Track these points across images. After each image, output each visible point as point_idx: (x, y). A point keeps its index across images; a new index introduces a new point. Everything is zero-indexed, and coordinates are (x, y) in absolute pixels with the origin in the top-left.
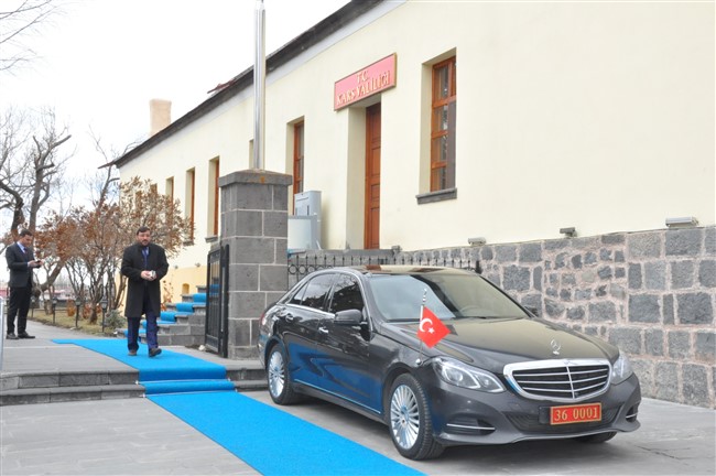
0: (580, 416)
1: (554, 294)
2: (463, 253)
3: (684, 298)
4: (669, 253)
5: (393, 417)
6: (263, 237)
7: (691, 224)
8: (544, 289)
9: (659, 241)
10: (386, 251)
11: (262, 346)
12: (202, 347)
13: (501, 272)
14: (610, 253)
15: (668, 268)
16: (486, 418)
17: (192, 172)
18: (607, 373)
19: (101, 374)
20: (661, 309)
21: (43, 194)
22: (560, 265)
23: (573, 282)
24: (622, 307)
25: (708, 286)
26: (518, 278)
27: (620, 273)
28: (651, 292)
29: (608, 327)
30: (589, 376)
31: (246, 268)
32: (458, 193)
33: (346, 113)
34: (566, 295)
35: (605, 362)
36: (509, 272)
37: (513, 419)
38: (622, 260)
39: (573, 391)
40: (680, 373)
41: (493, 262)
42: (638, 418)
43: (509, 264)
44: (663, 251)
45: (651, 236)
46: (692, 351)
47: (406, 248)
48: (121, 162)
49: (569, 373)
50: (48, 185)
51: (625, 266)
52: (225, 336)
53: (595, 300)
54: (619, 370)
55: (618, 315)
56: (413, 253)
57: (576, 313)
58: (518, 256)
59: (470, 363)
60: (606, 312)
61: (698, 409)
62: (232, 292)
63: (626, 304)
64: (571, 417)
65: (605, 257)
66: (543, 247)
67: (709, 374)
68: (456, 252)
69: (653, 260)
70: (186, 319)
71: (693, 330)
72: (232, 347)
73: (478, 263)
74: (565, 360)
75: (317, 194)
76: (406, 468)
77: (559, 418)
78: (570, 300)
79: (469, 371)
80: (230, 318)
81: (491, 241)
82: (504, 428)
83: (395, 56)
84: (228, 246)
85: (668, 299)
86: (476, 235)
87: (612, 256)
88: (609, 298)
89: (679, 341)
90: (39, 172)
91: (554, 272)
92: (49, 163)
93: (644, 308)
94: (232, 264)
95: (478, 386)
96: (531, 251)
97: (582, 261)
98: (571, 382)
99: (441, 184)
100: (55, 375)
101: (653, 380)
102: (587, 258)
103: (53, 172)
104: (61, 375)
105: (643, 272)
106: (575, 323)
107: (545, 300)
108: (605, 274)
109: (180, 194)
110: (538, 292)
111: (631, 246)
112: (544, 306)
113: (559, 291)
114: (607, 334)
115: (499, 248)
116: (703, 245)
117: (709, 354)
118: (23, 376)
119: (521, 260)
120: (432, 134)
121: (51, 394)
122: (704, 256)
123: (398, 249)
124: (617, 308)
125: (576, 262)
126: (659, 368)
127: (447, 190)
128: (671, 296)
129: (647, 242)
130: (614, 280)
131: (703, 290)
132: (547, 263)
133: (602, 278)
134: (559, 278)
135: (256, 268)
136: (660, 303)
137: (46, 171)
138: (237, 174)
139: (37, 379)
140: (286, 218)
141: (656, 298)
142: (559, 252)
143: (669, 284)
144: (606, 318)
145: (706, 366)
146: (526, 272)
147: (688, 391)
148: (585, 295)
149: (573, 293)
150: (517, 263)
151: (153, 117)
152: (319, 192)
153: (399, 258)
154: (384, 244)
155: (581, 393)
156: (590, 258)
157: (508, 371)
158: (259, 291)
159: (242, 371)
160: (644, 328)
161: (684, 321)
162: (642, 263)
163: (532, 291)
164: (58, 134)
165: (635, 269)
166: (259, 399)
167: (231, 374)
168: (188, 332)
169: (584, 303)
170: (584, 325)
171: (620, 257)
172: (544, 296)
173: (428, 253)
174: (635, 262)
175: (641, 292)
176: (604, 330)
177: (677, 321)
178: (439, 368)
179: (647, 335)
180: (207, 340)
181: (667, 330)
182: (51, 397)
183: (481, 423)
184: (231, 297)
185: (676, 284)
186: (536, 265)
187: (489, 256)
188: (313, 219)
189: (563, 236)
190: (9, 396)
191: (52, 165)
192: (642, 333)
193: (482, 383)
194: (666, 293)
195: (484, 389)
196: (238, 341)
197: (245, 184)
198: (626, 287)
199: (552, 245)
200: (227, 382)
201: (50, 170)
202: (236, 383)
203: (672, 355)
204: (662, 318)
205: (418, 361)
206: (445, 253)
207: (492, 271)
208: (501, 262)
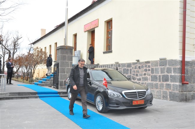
0: (139, 103)
1: (134, 75)
2: (114, 65)
3: (163, 76)
4: (160, 66)
5: (96, 103)
6: (67, 61)
7: (165, 59)
8: (132, 74)
9: (158, 63)
10: (96, 65)
11: (66, 87)
12: (52, 87)
13: (122, 70)
14: (147, 65)
15: (160, 69)
16: (118, 103)
17: (50, 46)
18: (145, 93)
19: (28, 93)
20: (158, 78)
21: (15, 50)
22: (136, 68)
23: (139, 72)
24: (149, 78)
25: (168, 73)
26: (126, 71)
27: (149, 70)
28: (156, 74)
29: (146, 82)
30: (141, 94)
31: (63, 68)
32: (113, 52)
33: (87, 32)
34: (137, 75)
35: (145, 90)
36: (124, 70)
37: (124, 104)
38: (150, 67)
39: (138, 97)
40: (162, 93)
41: (120, 67)
42: (152, 103)
43: (124, 68)
44: (159, 65)
45: (156, 62)
46: (165, 88)
47: (100, 64)
48: (34, 43)
49: (137, 93)
50: (17, 49)
51: (150, 69)
52: (58, 84)
53: (143, 76)
54: (148, 92)
55: (149, 80)
56: (102, 65)
57: (139, 79)
59: (114, 91)
60: (146, 79)
61: (166, 101)
62: (59, 74)
63: (150, 77)
64: (137, 103)
65: (146, 66)
66: (132, 64)
67: (168, 93)
68: (112, 65)
69: (157, 67)
70: (49, 80)
71: (165, 83)
72: (59, 87)
73: (117, 68)
74: (136, 90)
75: (80, 51)
76: (99, 115)
77: (135, 103)
79: (114, 93)
80: (59, 80)
81: (120, 62)
82: (122, 106)
83: (98, 19)
84: (58, 63)
85: (160, 76)
86: (116, 61)
87: (147, 66)
88: (147, 76)
89: (162, 85)
90: (15, 45)
91: (134, 70)
92: (17, 43)
93: (154, 78)
94: (59, 67)
95: (116, 96)
96: (129, 65)
98: (137, 95)
99: (109, 49)
100: (18, 93)
101: (156, 94)
103: (18, 46)
104: (19, 93)
105: (154, 70)
106: (139, 81)
107: (132, 76)
108: (146, 70)
109: (48, 51)
110: (131, 74)
111: (152, 64)
112: (132, 78)
113: (135, 74)
114: (146, 84)
115: (122, 64)
116: (167, 64)
117: (168, 89)
118: (10, 93)
119: (127, 67)
120: (107, 38)
121: (17, 97)
122: (168, 66)
123: (99, 64)
124: (148, 78)
125: (139, 67)
126: (157, 92)
127: (110, 51)
128: (160, 75)
129: (155, 63)
130: (148, 72)
131: (167, 74)
132: (133, 68)
133: (145, 71)
134: (136, 71)
135: (65, 69)
136: (158, 77)
137: (16, 45)
138: (61, 46)
139: (13, 94)
140: (72, 57)
141: (157, 76)
142: (135, 65)
143: (160, 73)
144: (146, 80)
145: (168, 91)
146: (128, 70)
147: (163, 97)
148: (141, 75)
149: (139, 75)
150: (126, 68)
151: (42, 33)
153: (99, 66)
154: (95, 63)
155: (140, 98)
156: (142, 67)
157: (123, 93)
158: (66, 74)
159: (62, 92)
160: (154, 83)
161: (163, 81)
162: (154, 68)
163: (129, 74)
164: (19, 36)
165: (152, 69)
166: (65, 99)
167: (59, 93)
168: (49, 83)
169: (141, 77)
170: (141, 82)
171: (149, 66)
172: (132, 75)
173: (106, 65)
174: (152, 68)
175: (154, 75)
176: (145, 83)
177: (161, 81)
178: (107, 92)
179: (155, 84)
180: (53, 85)
181: (159, 83)
182: (17, 98)
183: (117, 105)
184: (59, 75)
185: (161, 73)
186: (130, 68)
188: (79, 57)
189: (136, 61)
190: (7, 98)
191: (18, 44)
192: (154, 84)
193: (117, 95)
194: (159, 75)
195: (117, 97)
196: (61, 85)
197: (63, 49)
198: (150, 73)
199: (134, 64)
200: (58, 95)
201: (17, 45)
202: (60, 95)
203: (160, 89)
204: (158, 80)
205: (102, 90)
206: (109, 65)
207: (120, 70)
208: (122, 67)
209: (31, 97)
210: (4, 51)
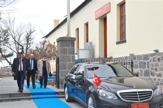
1: (153, 69)
2: (128, 58)
5: (89, 106)
6: (68, 55)
8: (150, 68)
10: (109, 58)
11: (64, 86)
12: (55, 86)
13: (138, 63)
16: (111, 107)
21: (29, 46)
22: (154, 61)
23: (158, 66)
26: (142, 65)
31: (63, 64)
32: (127, 41)
33: (98, 20)
35: (151, 90)
36: (141, 63)
37: (120, 107)
39: (139, 99)
41: (136, 60)
43: (140, 61)
47: (114, 57)
50: (30, 43)
54: (157, 92)
56: (116, 58)
57: (159, 75)
58: (143, 58)
62: (60, 70)
66: (149, 55)
68: (126, 58)
73: (132, 61)
74: (137, 89)
75: (91, 43)
78: (157, 71)
79: (107, 93)
80: (60, 78)
81: (136, 54)
83: (110, 3)
84: (59, 58)
86: (131, 53)
91: (153, 63)
92: (30, 38)
94: (60, 63)
96: (146, 57)
97: (160, 59)
98: (138, 96)
102: (162, 59)
106: (159, 78)
110: (148, 69)
112: (150, 73)
113: (154, 69)
115: (138, 56)
119: (144, 59)
120: (120, 25)
123: (112, 57)
125: (159, 60)
127: (124, 40)
132: (151, 60)
134: (154, 64)
135: (66, 64)
137: (29, 40)
138: (60, 38)
142: (154, 57)
146: (145, 63)
148: (161, 69)
149: (158, 69)
150: (142, 61)
152: (92, 42)
154: (108, 56)
155: (142, 100)
157: (118, 93)
158: (67, 70)
159: (61, 92)
163: (147, 69)
164: (32, 30)
166: (62, 101)
169: (161, 72)
170: (161, 78)
172: (150, 70)
178: (99, 92)
180: (56, 84)
182: (7, 100)
184: (60, 72)
186: (148, 61)
187: (135, 59)
188: (90, 50)
189: (155, 52)
191: (31, 38)
196: (61, 84)
199: (152, 55)
200: (57, 95)
201: (30, 39)
205: (93, 90)
206: (124, 58)
207: (136, 63)
208: (138, 60)
209: (23, 99)
210: (17, 46)
